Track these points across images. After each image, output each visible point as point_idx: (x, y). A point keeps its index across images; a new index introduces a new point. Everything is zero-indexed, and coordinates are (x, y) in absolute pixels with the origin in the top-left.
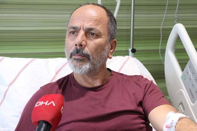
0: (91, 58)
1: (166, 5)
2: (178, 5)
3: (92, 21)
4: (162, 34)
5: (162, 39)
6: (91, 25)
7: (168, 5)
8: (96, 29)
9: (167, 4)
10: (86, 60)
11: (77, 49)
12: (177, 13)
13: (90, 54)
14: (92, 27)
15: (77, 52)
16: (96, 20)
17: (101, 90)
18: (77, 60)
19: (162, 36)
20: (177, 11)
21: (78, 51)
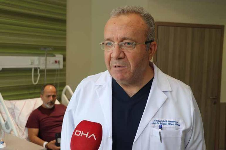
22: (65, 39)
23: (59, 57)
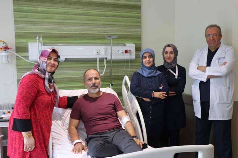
2: (130, 65)
3: (95, 74)
9: (125, 66)
15: (94, 85)
22: (140, 27)
23: (131, 46)
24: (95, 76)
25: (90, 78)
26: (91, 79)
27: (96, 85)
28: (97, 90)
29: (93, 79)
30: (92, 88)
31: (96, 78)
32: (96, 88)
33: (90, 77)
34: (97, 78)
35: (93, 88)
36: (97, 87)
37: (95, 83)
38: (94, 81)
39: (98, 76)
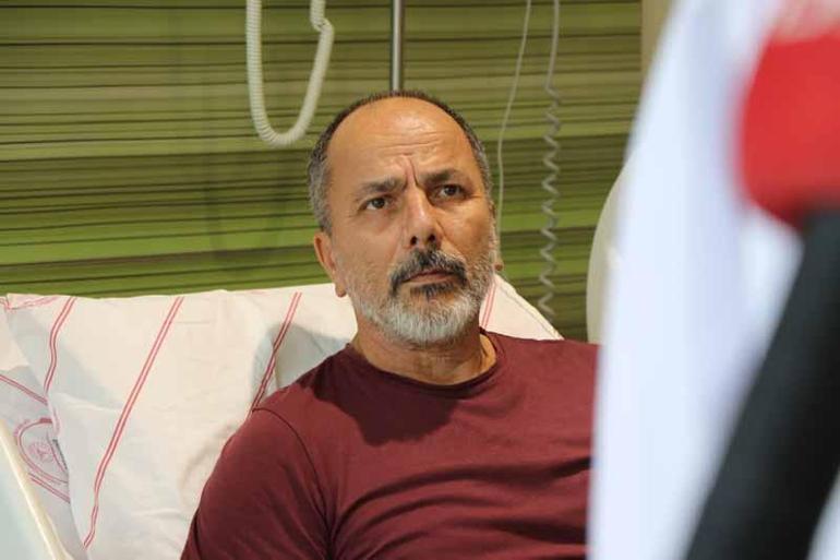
0: (468, 275)
1: (520, 38)
2: (556, 34)
3: (433, 147)
4: (504, 166)
5: (505, 187)
6: (437, 163)
7: (528, 37)
8: (455, 171)
9: (525, 35)
10: (455, 285)
11: (421, 255)
12: (556, 72)
13: (463, 260)
14: (442, 167)
15: (425, 263)
16: (444, 143)
17: (484, 390)
18: (427, 289)
19: (505, 174)
20: (557, 63)
21: (425, 260)
24: (430, 164)
25: (381, 187)
26: (386, 197)
27: (448, 252)
28: (460, 307)
29: (417, 196)
30: (405, 289)
31: (442, 188)
32: (445, 291)
33: (380, 179)
34: (452, 189)
35: (415, 291)
36: (454, 279)
37: (432, 238)
38: (421, 213)
39: (464, 166)
